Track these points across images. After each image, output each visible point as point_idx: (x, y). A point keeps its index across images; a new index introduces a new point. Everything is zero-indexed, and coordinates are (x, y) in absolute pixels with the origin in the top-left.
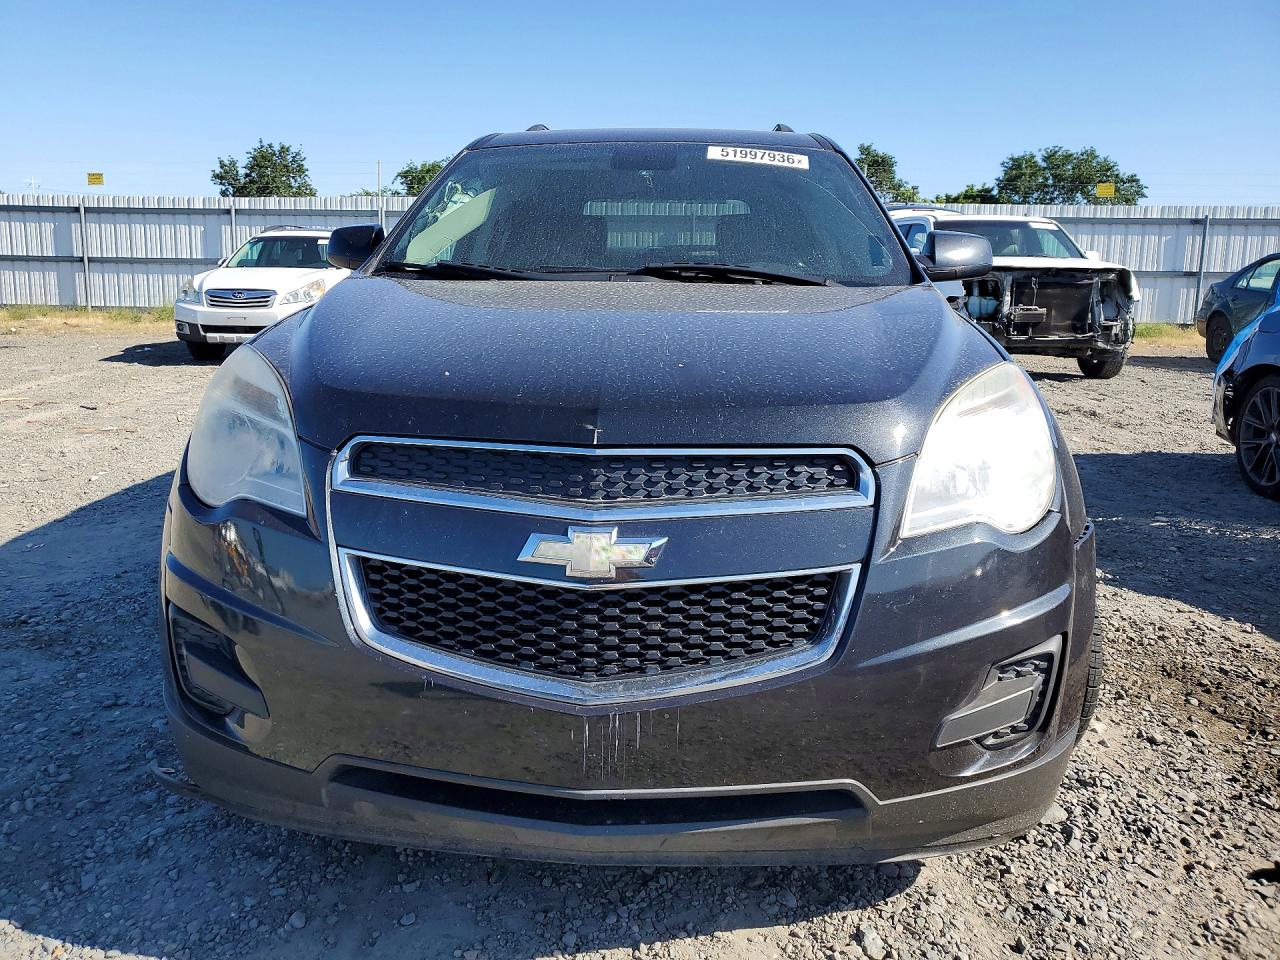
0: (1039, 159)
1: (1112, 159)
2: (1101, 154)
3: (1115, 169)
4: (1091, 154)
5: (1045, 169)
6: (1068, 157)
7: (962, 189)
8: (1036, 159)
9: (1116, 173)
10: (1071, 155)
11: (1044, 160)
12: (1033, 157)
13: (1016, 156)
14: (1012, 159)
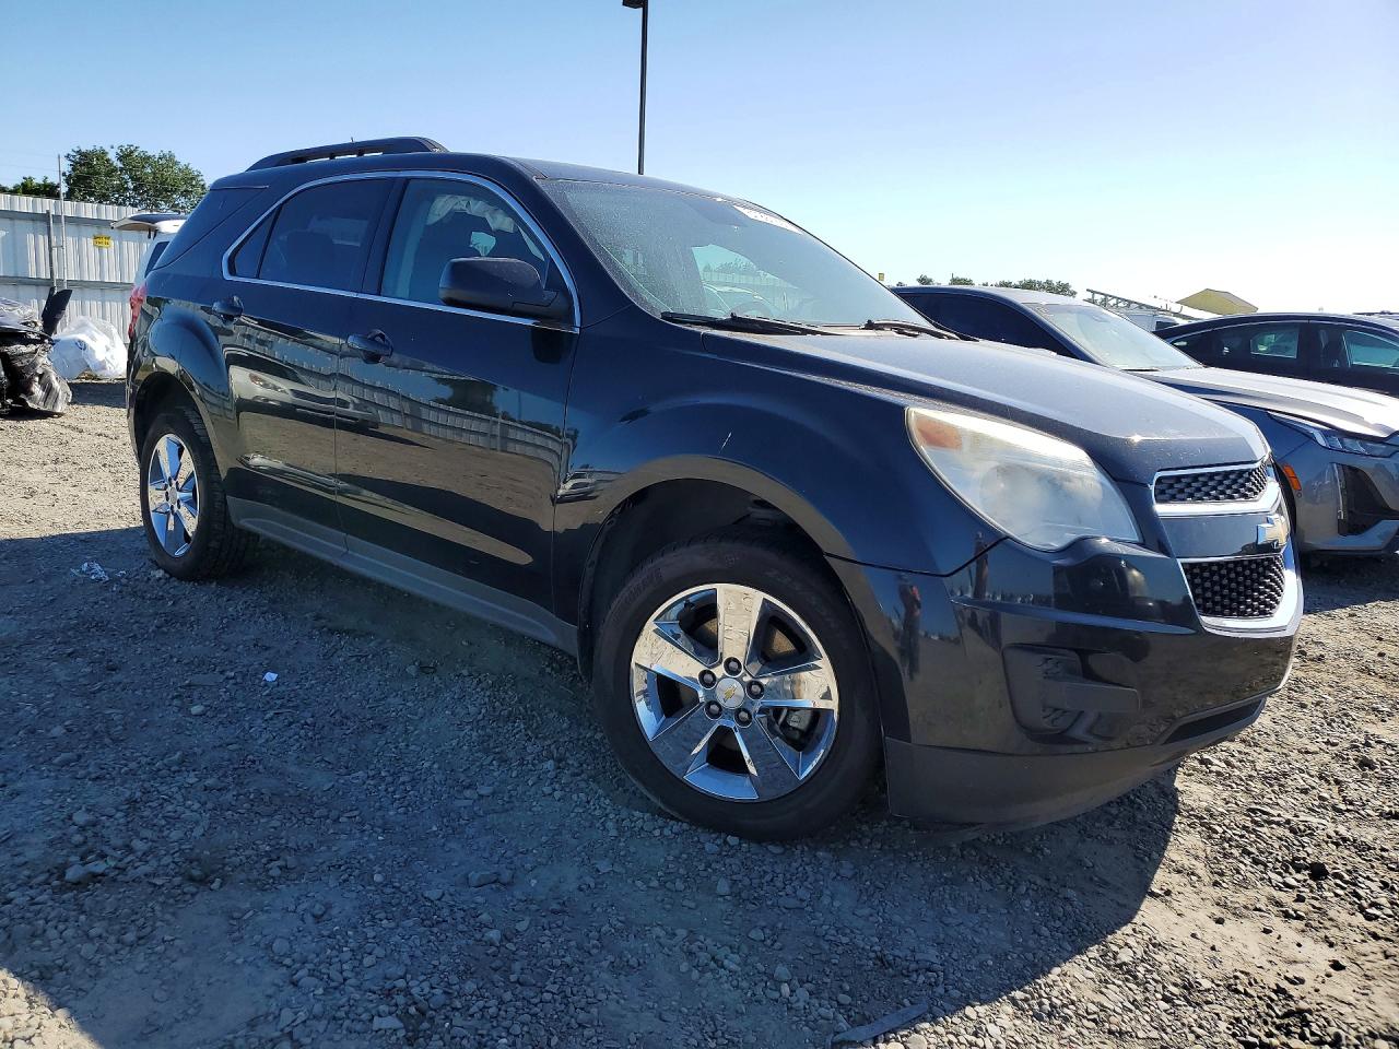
0: (112, 156)
1: (194, 167)
2: (183, 159)
3: (200, 178)
4: (170, 160)
5: (121, 170)
6: (146, 159)
7: (19, 181)
8: (109, 156)
9: (202, 183)
10: (149, 157)
11: (120, 159)
12: (104, 153)
13: (83, 150)
14: (79, 152)
